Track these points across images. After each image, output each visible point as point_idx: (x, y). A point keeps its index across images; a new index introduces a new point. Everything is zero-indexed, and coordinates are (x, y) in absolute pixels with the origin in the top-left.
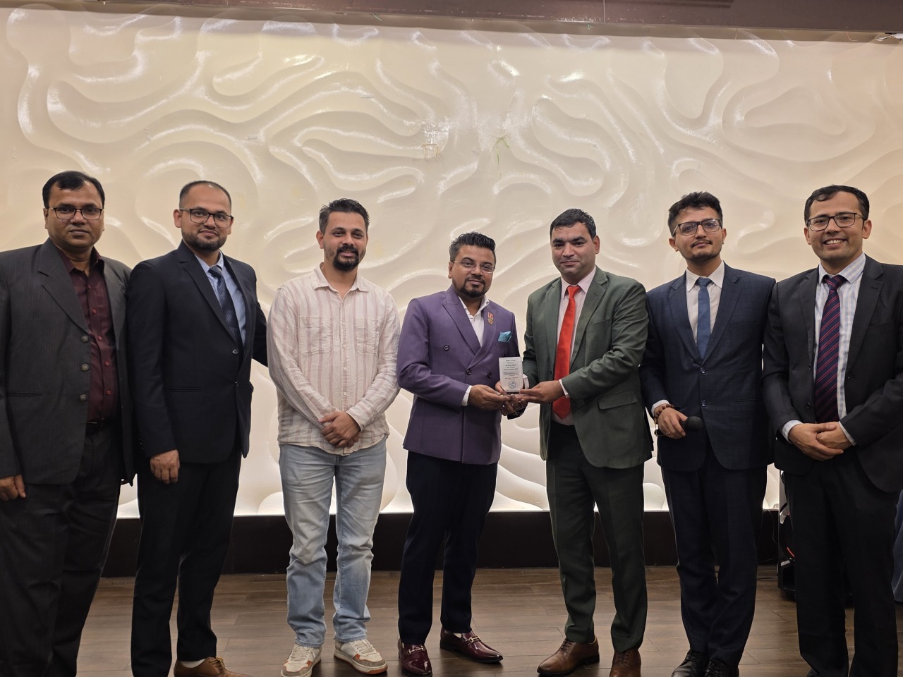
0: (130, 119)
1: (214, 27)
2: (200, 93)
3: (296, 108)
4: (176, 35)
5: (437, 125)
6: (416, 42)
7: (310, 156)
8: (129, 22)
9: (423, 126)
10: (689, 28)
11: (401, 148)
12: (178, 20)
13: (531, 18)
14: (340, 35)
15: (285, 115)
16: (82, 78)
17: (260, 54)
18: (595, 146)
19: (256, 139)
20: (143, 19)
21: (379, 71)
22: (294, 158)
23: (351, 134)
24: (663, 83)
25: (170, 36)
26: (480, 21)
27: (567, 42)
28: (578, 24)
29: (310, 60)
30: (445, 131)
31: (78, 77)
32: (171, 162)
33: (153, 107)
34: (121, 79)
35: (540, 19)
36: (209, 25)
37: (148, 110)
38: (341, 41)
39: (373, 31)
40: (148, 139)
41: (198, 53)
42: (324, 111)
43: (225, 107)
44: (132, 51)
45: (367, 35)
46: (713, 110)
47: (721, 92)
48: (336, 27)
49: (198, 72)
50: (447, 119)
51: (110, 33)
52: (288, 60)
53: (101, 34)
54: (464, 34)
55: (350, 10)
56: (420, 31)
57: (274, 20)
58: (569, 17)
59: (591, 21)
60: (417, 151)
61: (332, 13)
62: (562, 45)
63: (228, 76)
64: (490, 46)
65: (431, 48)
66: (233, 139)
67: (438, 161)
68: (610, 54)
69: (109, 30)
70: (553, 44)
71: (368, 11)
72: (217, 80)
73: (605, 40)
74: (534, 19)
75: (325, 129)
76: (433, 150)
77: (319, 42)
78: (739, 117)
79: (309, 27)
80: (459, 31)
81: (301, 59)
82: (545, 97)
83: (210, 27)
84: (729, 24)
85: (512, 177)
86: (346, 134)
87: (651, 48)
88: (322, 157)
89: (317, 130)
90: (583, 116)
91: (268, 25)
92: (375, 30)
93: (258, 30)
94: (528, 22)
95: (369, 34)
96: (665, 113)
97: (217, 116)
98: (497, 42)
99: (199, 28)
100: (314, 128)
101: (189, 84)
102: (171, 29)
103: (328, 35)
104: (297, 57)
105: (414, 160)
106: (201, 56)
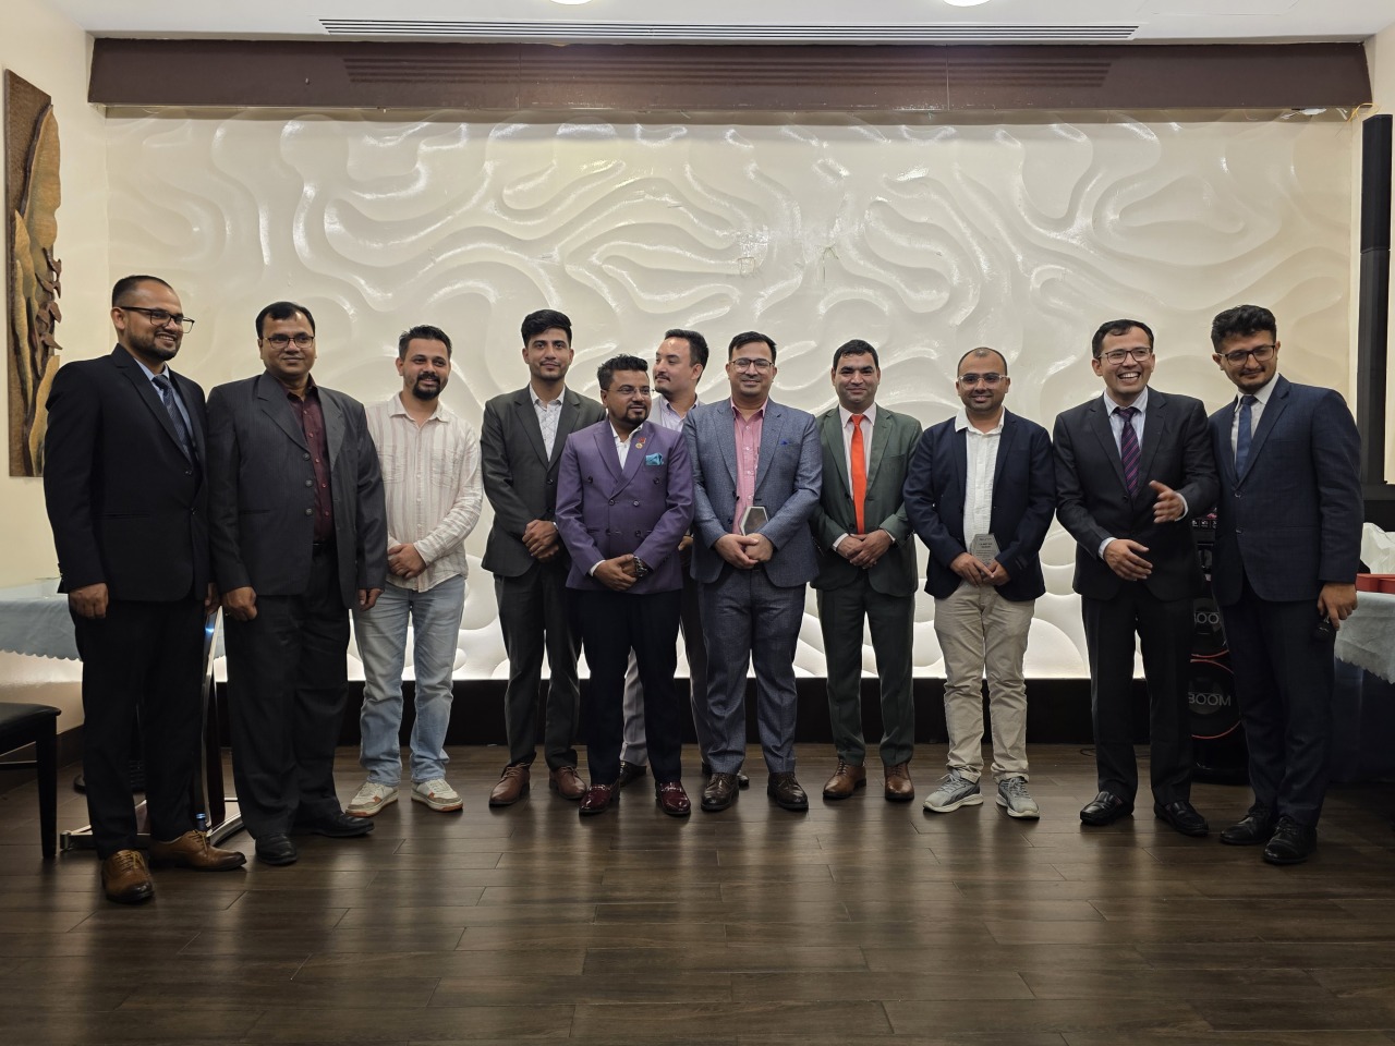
0: (414, 238)
1: (503, 132)
2: (490, 206)
3: (594, 221)
4: (462, 144)
5: (754, 236)
6: (731, 141)
7: (611, 274)
8: (411, 131)
9: (738, 236)
10: (1050, 112)
11: (712, 262)
12: (464, 126)
13: (861, 109)
14: (644, 136)
15: (582, 229)
16: (362, 195)
17: (554, 162)
18: (939, 254)
19: (551, 257)
20: (426, 127)
21: (689, 175)
22: (594, 277)
23: (655, 248)
24: (1019, 179)
25: (456, 145)
26: (802, 114)
27: (906, 135)
28: (917, 113)
29: (610, 166)
30: (763, 242)
31: (357, 193)
32: (456, 287)
33: (439, 224)
34: (403, 194)
35: (872, 109)
36: (497, 131)
37: (433, 228)
38: (644, 142)
39: (682, 130)
40: (432, 260)
41: (486, 163)
42: (627, 223)
43: (516, 222)
44: (415, 164)
45: (674, 135)
46: (1080, 207)
47: (1091, 186)
48: (639, 127)
49: (486, 185)
50: (766, 228)
51: (389, 144)
52: (585, 167)
53: (381, 145)
54: (785, 129)
55: (654, 108)
56: (735, 129)
57: (571, 123)
58: (906, 104)
59: (932, 108)
60: (732, 267)
61: (634, 112)
62: (901, 138)
63: (520, 187)
64: (814, 143)
65: (748, 147)
66: (526, 258)
67: (756, 277)
68: (956, 145)
69: (390, 141)
70: (888, 138)
71: (675, 108)
72: (506, 192)
73: (951, 129)
74: (865, 109)
75: (628, 243)
76: (749, 265)
77: (620, 145)
78: (1111, 216)
79: (608, 128)
80: (778, 127)
81: (600, 165)
82: (880, 199)
83: (499, 133)
84: (1097, 106)
85: (842, 292)
86: (651, 248)
87: (1005, 137)
88: (625, 275)
89: (619, 245)
90: (924, 219)
91: (563, 129)
92: (684, 129)
93: (553, 135)
94: (859, 113)
95: (677, 134)
96: (1023, 214)
97: (508, 233)
98: (822, 138)
99: (486, 135)
100: (612, 243)
101: (475, 200)
102: (456, 137)
103: (632, 136)
104: (596, 164)
105: (729, 276)
106: (488, 166)
